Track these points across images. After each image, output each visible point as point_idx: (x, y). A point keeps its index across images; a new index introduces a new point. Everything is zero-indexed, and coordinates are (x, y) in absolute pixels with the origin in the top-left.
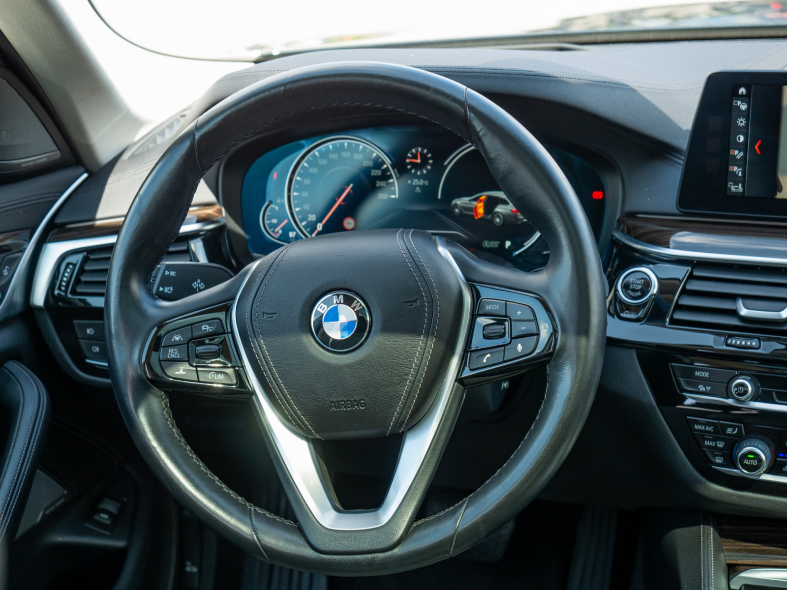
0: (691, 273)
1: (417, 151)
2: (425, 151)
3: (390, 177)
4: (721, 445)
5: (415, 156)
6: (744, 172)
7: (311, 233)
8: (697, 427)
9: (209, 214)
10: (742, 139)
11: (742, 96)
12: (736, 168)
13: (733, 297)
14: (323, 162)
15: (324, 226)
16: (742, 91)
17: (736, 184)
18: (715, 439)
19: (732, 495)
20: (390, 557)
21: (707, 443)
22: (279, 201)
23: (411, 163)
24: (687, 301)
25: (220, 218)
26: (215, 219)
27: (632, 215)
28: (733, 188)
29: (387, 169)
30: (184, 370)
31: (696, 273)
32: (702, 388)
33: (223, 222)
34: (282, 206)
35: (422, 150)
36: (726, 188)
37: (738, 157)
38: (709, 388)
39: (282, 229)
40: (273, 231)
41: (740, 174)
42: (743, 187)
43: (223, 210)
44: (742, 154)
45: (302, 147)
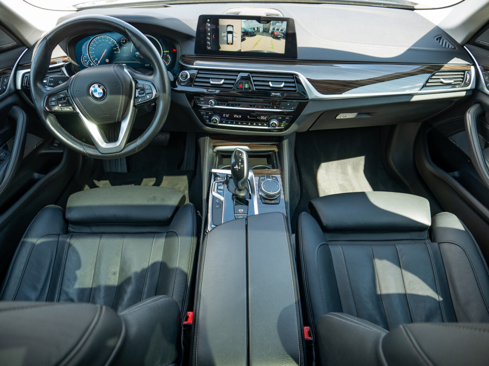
0: (198, 72)
1: (123, 39)
2: (126, 39)
3: (117, 47)
4: (208, 117)
5: (123, 40)
6: (211, 43)
7: (97, 64)
8: (202, 113)
9: (66, 60)
10: (209, 34)
11: (208, 22)
12: (208, 42)
13: (209, 78)
14: (97, 43)
15: (100, 61)
16: (208, 20)
17: (209, 47)
18: (206, 116)
19: (211, 129)
20: (121, 154)
21: (204, 117)
22: (86, 55)
23: (122, 42)
24: (197, 80)
25: (69, 61)
26: (68, 61)
27: (183, 56)
28: (208, 48)
29: (116, 44)
30: (57, 108)
31: (199, 72)
32: (202, 103)
33: (70, 62)
34: (87, 56)
35: (125, 38)
36: (207, 48)
37: (209, 39)
38: (204, 103)
39: (88, 63)
40: (86, 64)
41: (210, 44)
42: (211, 48)
43: (70, 58)
44: (210, 38)
45: (90, 38)
